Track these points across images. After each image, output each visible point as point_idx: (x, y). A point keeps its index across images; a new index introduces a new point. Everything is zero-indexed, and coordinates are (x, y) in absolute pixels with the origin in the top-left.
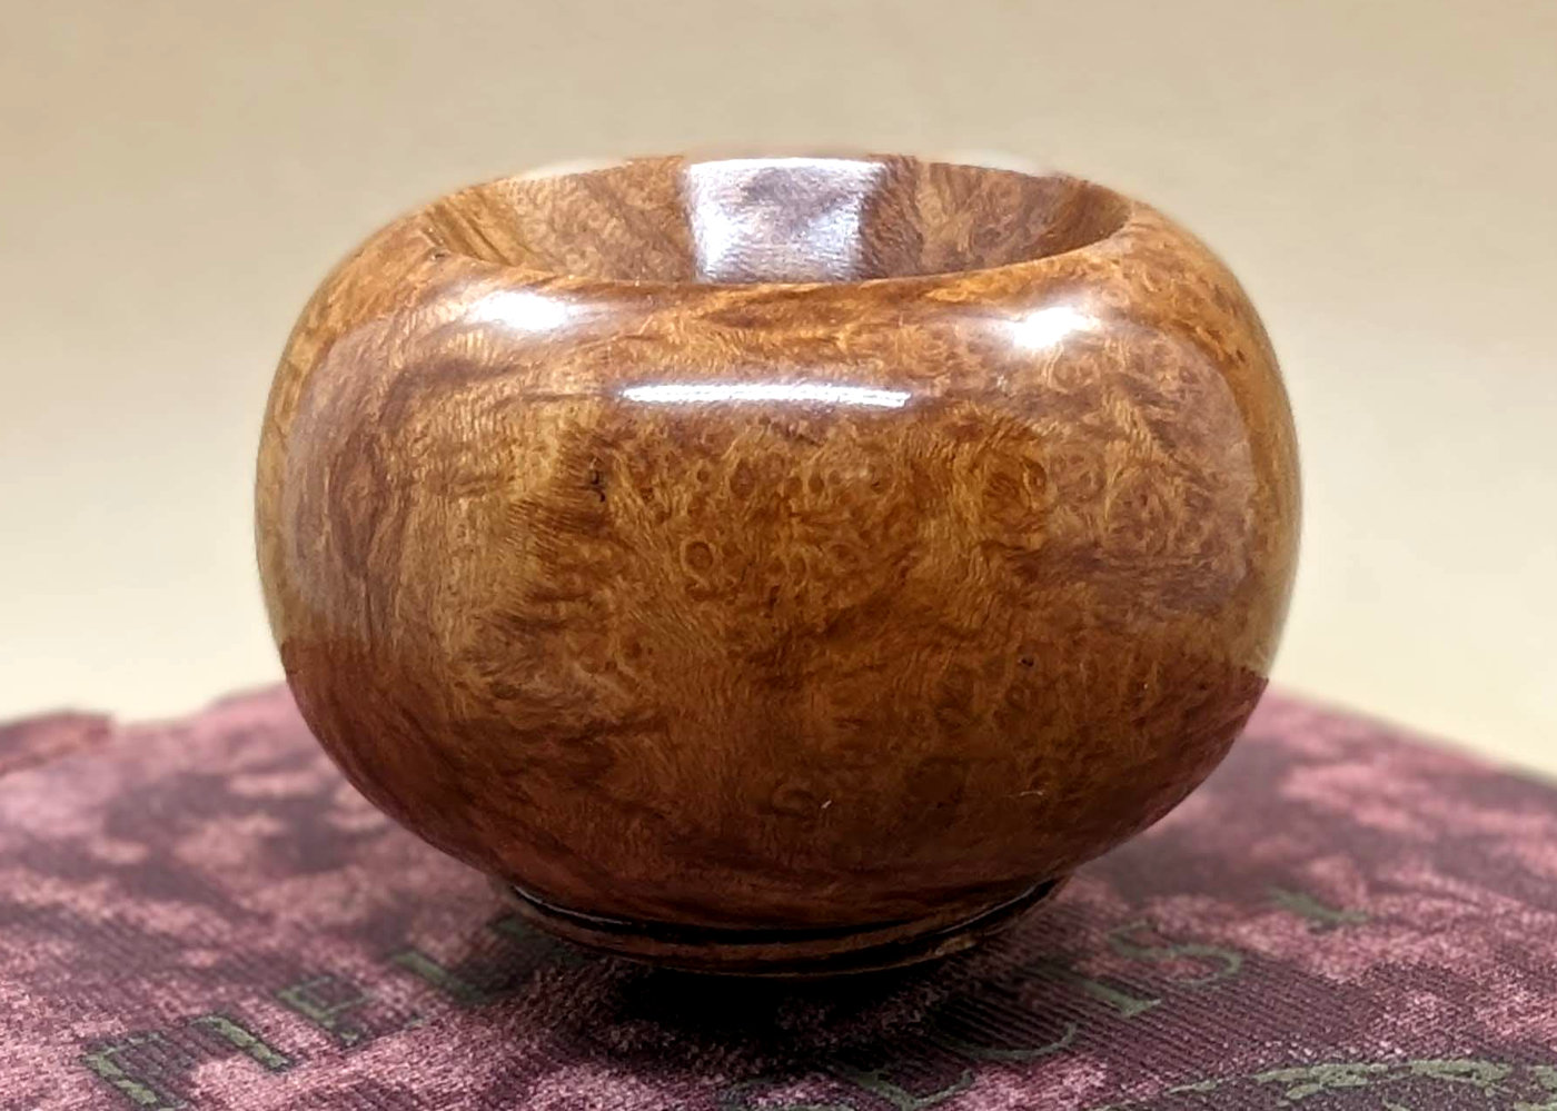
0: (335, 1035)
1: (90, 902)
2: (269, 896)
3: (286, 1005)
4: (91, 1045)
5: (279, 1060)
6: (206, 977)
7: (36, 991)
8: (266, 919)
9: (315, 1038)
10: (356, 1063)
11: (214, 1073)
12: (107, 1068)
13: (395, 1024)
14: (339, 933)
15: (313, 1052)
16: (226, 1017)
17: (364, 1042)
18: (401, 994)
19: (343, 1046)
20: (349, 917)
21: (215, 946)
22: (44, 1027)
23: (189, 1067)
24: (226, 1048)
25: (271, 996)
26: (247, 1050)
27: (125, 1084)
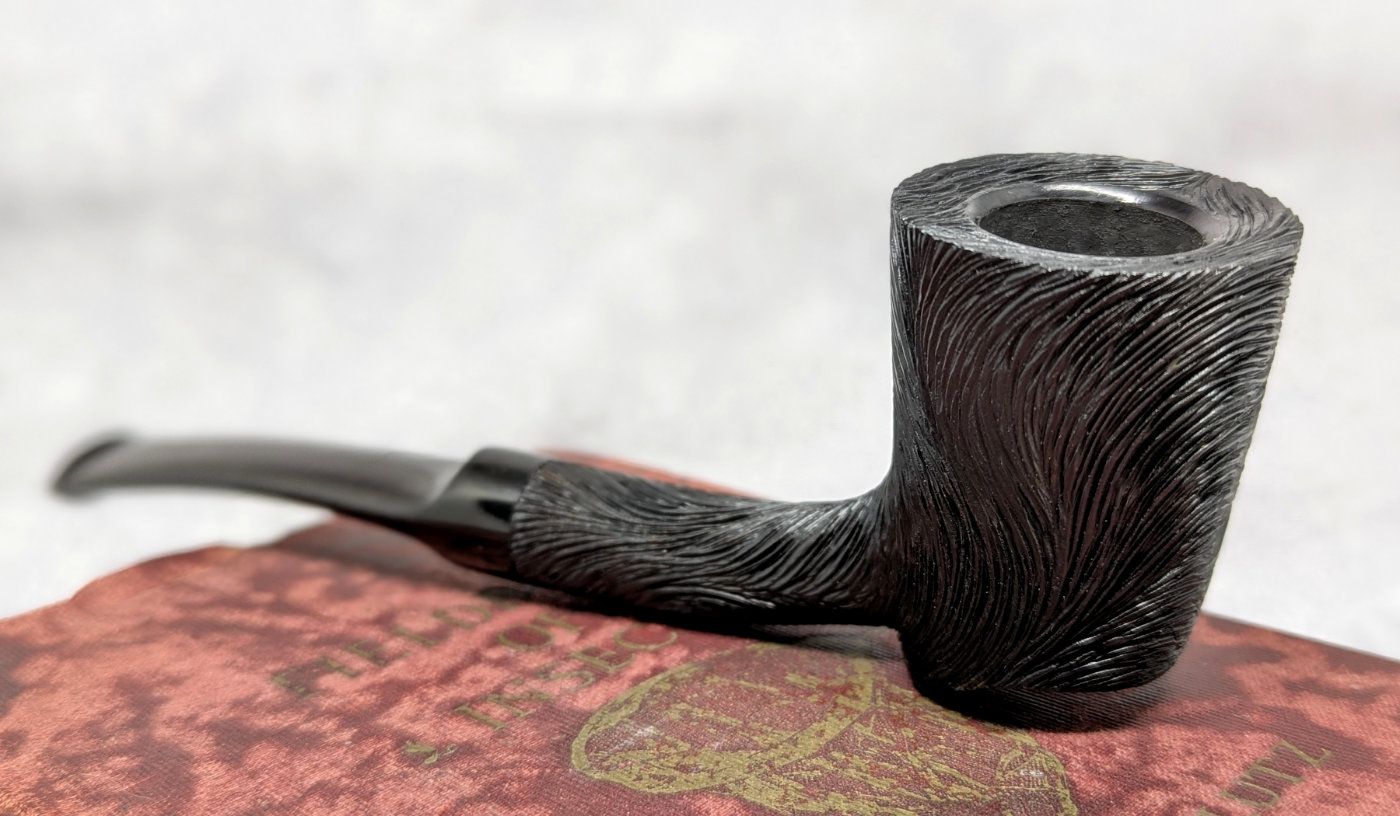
0: (374, 661)
1: (257, 619)
2: (332, 610)
3: (352, 652)
4: (275, 674)
5: (353, 674)
6: (315, 644)
7: (244, 655)
8: (334, 620)
9: (368, 663)
10: (387, 673)
11: (326, 681)
13: (399, 655)
14: (367, 623)
15: (367, 669)
16: (329, 657)
17: (386, 665)
18: (399, 644)
19: (380, 665)
20: (371, 615)
21: (316, 631)
22: (252, 669)
23: (317, 678)
24: (330, 671)
25: (346, 649)
26: (340, 670)
27: (292, 687)
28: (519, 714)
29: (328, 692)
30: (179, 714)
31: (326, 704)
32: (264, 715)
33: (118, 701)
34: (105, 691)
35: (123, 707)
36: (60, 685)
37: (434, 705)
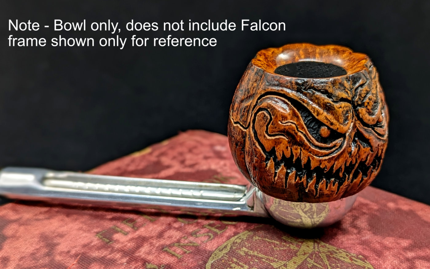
0: (133, 227)
3: (125, 224)
4: (97, 233)
5: (126, 233)
6: (111, 220)
7: (86, 224)
9: (131, 229)
10: (138, 233)
11: (116, 236)
12: (101, 237)
13: (142, 225)
15: (131, 231)
16: (116, 226)
17: (137, 229)
18: (142, 220)
19: (135, 230)
22: (89, 231)
23: (113, 235)
24: (117, 232)
26: (121, 232)
27: (104, 239)
28: (187, 252)
29: (117, 241)
30: (64, 250)
31: (117, 247)
32: (94, 251)
33: (42, 244)
34: (37, 240)
35: (43, 247)
36: (20, 237)
37: (156, 247)
